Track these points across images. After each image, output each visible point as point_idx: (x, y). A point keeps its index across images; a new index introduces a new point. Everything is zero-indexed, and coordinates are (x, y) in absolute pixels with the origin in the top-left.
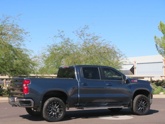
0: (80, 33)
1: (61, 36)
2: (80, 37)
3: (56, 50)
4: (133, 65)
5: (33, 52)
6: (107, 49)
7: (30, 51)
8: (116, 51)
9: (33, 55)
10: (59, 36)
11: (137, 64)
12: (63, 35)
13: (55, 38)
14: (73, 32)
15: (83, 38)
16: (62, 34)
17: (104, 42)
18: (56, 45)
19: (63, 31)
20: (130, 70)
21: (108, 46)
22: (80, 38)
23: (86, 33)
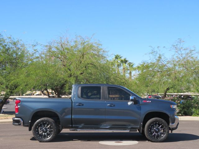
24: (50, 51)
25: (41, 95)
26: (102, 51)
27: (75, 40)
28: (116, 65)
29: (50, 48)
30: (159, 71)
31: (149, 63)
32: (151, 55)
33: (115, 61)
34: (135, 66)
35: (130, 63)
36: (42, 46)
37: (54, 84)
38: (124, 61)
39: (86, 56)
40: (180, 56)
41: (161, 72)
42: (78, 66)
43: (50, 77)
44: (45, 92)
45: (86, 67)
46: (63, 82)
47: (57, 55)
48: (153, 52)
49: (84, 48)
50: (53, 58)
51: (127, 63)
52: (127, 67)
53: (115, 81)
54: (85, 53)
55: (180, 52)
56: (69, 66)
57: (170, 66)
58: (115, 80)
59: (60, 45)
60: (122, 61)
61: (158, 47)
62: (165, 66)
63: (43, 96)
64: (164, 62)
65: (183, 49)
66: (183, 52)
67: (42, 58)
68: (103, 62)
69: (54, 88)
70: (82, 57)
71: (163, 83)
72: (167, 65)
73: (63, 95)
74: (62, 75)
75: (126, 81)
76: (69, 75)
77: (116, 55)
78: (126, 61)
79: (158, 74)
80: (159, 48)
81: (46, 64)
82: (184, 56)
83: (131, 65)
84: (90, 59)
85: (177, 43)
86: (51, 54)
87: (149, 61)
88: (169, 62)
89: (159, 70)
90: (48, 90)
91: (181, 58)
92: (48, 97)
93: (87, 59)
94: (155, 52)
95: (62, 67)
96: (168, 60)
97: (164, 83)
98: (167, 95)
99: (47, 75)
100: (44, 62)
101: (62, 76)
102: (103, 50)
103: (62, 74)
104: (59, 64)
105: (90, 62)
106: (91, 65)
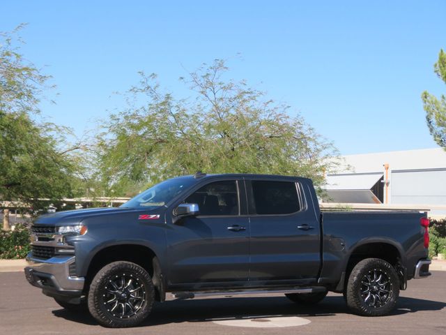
0: (203, 81)
1: (148, 87)
2: (202, 92)
3: (132, 127)
4: (380, 176)
5: (71, 132)
6: (281, 128)
7: (64, 131)
8: (305, 133)
9: (71, 141)
10: (143, 88)
11: (393, 172)
12: (155, 85)
13: (132, 93)
14: (182, 78)
15: (211, 95)
16: (152, 83)
17: (271, 106)
18: (134, 115)
19: (153, 75)
20: (371, 189)
21: (284, 119)
22: (203, 96)
23: (220, 81)
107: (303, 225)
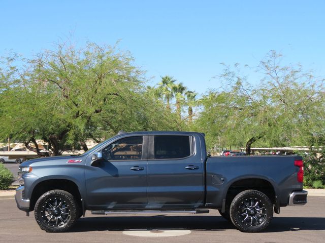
24: (39, 71)
25: (24, 150)
26: (135, 70)
27: (86, 50)
28: (164, 96)
29: (41, 65)
30: (237, 108)
31: (220, 93)
32: (223, 78)
33: (161, 87)
34: (198, 98)
35: (190, 92)
36: (26, 60)
37: (47, 130)
38: (179, 88)
39: (105, 79)
40: (274, 81)
41: (241, 109)
42: (90, 98)
43: (40, 117)
44: (31, 144)
45: (105, 100)
46: (63, 126)
47: (52, 78)
48: (227, 74)
49: (101, 66)
50: (45, 84)
51: (184, 92)
52: (184, 99)
53: (158, 126)
54: (103, 75)
55: (274, 75)
56: (75, 96)
57: (257, 98)
58: (159, 123)
59: (57, 59)
60: (175, 89)
61: (236, 65)
62: (247, 98)
63: (28, 152)
64: (247, 91)
65: (280, 68)
66: (280, 74)
67: (25, 82)
68: (137, 91)
69: (48, 137)
70: (98, 82)
71: (242, 130)
72: (252, 97)
73: (64, 151)
74: (62, 114)
75: (179, 125)
76: (75, 115)
77: (164, 76)
78: (181, 89)
79: (236, 112)
80: (238, 66)
81: (32, 94)
82: (281, 81)
83: (191, 95)
84: (112, 85)
85: (269, 58)
86: (42, 75)
87: (220, 91)
88: (255, 92)
89: (238, 106)
90: (37, 141)
91: (276, 84)
92: (36, 154)
93: (107, 85)
94: (231, 74)
95: (62, 99)
96: (253, 88)
97: (245, 129)
98: (252, 150)
99: (33, 113)
100: (30, 90)
101: (62, 116)
102: (137, 69)
103: (61, 112)
104: (57, 93)
105: (112, 91)
106: (115, 96)
107: (189, 166)
